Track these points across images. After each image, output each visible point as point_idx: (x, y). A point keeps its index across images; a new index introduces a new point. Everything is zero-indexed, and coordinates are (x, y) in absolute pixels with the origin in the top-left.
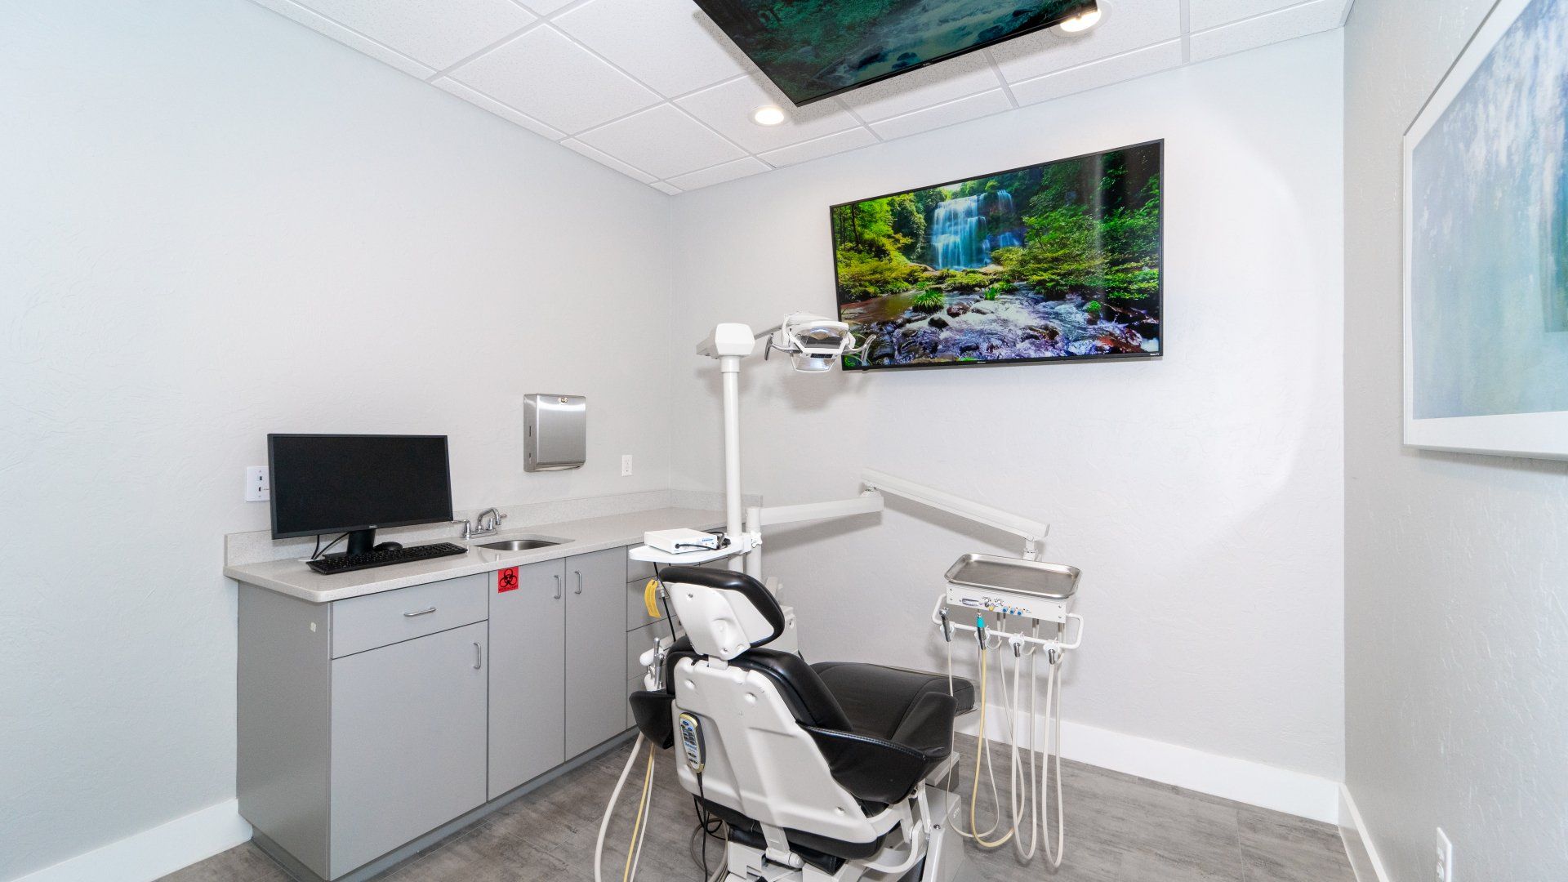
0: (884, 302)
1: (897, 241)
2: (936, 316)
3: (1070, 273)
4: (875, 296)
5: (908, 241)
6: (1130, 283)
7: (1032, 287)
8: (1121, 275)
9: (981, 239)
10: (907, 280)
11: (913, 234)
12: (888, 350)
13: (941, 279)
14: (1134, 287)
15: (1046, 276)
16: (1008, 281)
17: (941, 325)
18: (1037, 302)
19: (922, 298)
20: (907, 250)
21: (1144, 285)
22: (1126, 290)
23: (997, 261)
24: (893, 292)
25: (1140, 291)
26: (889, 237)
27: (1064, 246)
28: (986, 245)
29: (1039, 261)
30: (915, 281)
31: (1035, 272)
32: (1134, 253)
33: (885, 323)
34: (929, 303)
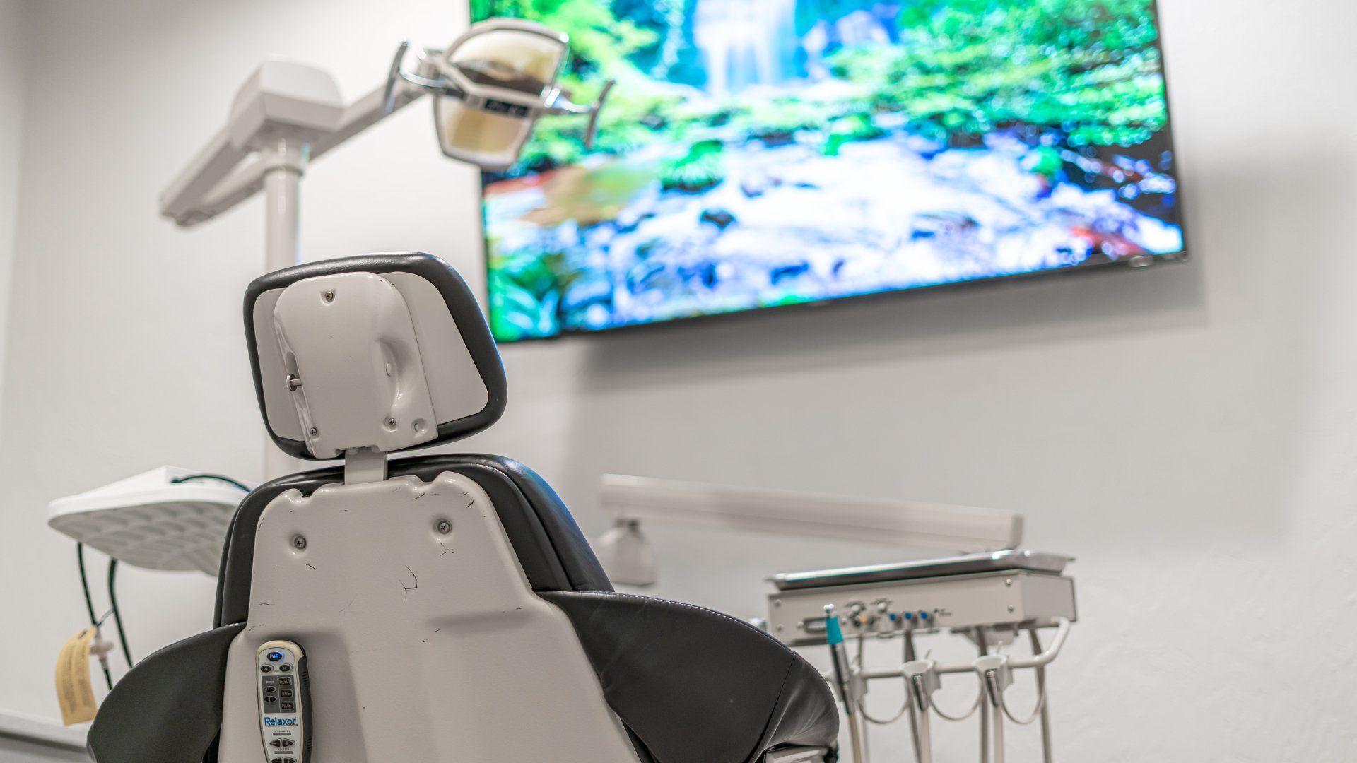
0: (590, 179)
1: (618, 39)
2: (714, 201)
3: (991, 94)
4: (569, 163)
5: (646, 37)
6: (1109, 108)
7: (914, 128)
8: (1091, 96)
9: (802, 31)
10: (643, 123)
11: (656, 23)
12: (599, 288)
13: (720, 119)
14: (1117, 118)
15: (941, 103)
16: (866, 117)
17: (721, 221)
18: (928, 156)
19: (681, 163)
20: (645, 57)
21: (1135, 113)
22: (1105, 124)
23: (841, 73)
24: (611, 152)
25: (1132, 125)
26: (602, 30)
27: (973, 39)
28: (816, 40)
29: (926, 71)
30: (661, 125)
31: (921, 93)
32: (1108, 50)
33: (590, 225)
34: (693, 172)
